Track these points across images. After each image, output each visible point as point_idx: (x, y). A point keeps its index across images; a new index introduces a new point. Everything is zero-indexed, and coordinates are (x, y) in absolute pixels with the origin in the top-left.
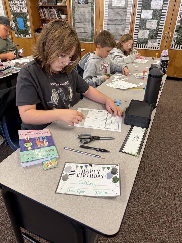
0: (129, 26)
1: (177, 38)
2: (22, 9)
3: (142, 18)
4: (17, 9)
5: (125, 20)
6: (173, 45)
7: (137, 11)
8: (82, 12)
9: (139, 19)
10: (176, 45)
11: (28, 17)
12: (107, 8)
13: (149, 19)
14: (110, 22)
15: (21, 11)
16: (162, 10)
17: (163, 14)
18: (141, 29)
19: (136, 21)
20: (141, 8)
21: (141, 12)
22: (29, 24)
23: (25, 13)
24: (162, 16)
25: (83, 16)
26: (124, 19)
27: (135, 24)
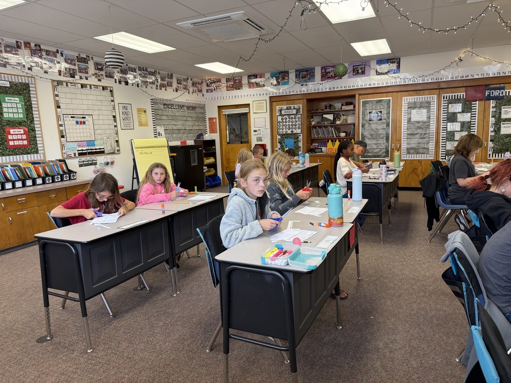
0: (434, 139)
1: (493, 147)
2: (294, 130)
3: (449, 130)
4: (287, 130)
5: (429, 133)
6: (490, 154)
7: (442, 124)
8: (374, 128)
9: (445, 131)
10: (494, 154)
11: (301, 137)
12: (406, 123)
13: (457, 131)
14: (409, 137)
15: (292, 131)
16: (471, 122)
17: (472, 125)
18: (448, 141)
19: (441, 134)
20: (446, 122)
21: (447, 125)
22: (301, 144)
23: (298, 134)
24: (471, 128)
25: (376, 132)
26: (427, 132)
27: (441, 136)
